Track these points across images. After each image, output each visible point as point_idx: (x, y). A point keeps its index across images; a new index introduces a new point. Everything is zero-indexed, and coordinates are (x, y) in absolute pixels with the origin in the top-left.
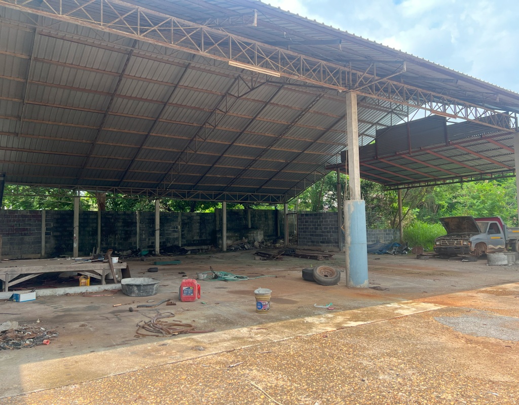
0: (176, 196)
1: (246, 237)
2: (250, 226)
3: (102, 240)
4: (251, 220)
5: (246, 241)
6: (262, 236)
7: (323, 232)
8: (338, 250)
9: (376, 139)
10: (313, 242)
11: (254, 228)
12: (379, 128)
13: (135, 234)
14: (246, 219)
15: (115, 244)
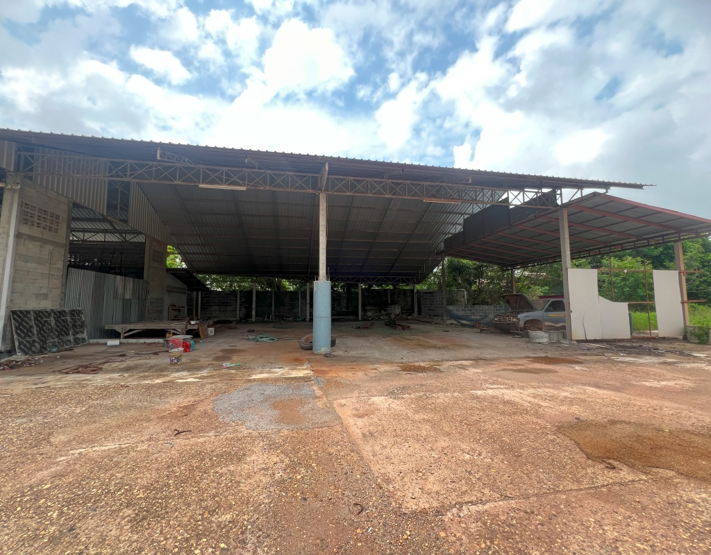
0: (343, 280)
1: (385, 310)
2: (389, 302)
3: (275, 310)
4: (391, 297)
5: (385, 313)
6: (400, 310)
7: (435, 307)
8: (442, 322)
9: (464, 227)
10: (429, 315)
11: (393, 303)
12: (466, 216)
13: (298, 307)
14: (386, 297)
15: (284, 312)
